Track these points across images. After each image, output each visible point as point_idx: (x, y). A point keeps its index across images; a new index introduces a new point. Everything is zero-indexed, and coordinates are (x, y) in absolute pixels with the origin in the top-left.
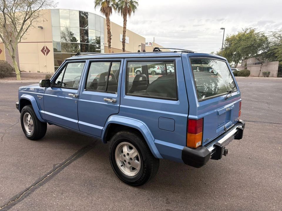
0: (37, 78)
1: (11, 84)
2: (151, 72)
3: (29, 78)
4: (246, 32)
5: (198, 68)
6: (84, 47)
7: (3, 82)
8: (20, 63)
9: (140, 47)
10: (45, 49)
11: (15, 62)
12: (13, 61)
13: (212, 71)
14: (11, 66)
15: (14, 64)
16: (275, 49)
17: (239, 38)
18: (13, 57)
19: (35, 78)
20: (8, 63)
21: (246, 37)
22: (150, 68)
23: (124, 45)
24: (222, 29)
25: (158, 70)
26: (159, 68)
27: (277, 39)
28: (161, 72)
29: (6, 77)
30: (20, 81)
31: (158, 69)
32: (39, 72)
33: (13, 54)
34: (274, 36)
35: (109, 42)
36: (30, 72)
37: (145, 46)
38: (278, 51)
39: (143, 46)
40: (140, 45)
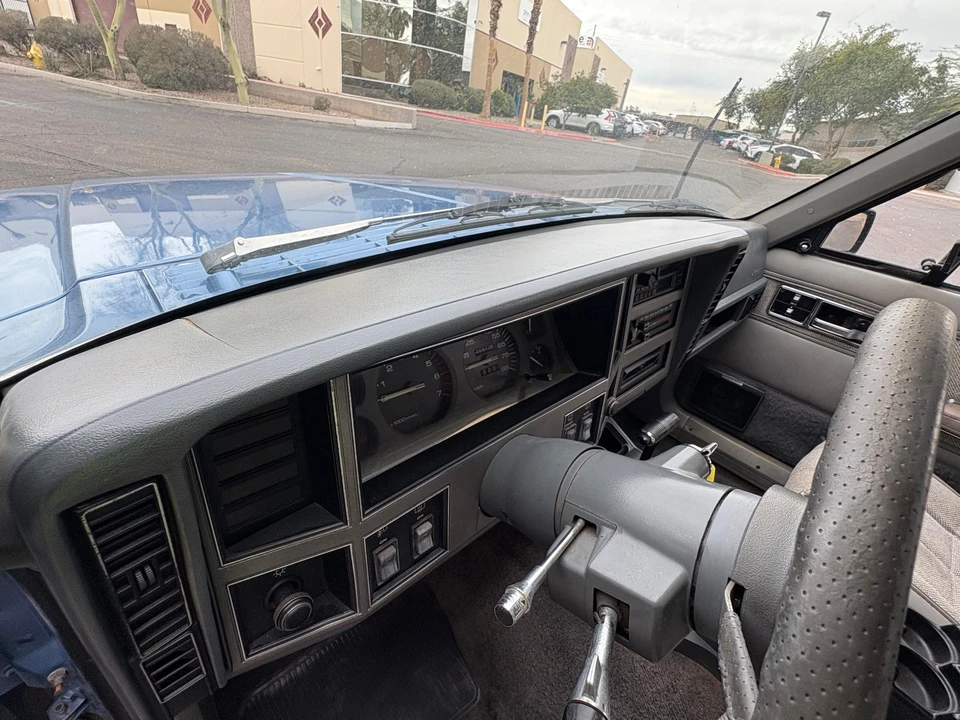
0: (293, 104)
2: (585, 126)
4: (866, 37)
5: (690, 128)
6: (421, 25)
7: (197, 105)
8: (256, 53)
9: (565, 46)
10: (320, 16)
11: (230, 42)
12: (225, 39)
13: (730, 143)
14: (224, 57)
19: (286, 103)
22: (589, 113)
24: (822, 14)
25: (606, 122)
26: (610, 116)
28: (611, 130)
30: (242, 108)
31: (606, 119)
32: (304, 86)
33: (225, 17)
35: (495, 15)
36: (281, 83)
37: (576, 48)
39: (572, 45)
40: (564, 42)
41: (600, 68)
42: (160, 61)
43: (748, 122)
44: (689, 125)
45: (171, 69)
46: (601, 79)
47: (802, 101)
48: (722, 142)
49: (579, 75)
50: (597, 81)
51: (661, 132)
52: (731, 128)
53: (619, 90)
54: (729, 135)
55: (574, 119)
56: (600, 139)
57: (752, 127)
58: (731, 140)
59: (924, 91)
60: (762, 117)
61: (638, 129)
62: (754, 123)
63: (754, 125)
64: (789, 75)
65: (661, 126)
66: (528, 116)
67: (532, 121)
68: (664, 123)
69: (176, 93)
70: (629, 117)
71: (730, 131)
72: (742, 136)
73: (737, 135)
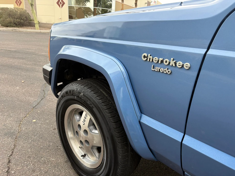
1: (31, 33)
3: (46, 29)
7: (22, 31)
9: (146, 4)
11: (33, 10)
12: (32, 9)
14: (30, 16)
15: (32, 13)
18: (32, 5)
20: (27, 12)
29: (25, 26)
30: (39, 31)
33: (32, 2)
37: (150, 4)
40: (146, 3)
42: (9, 18)
45: (12, 20)
69: (14, 28)
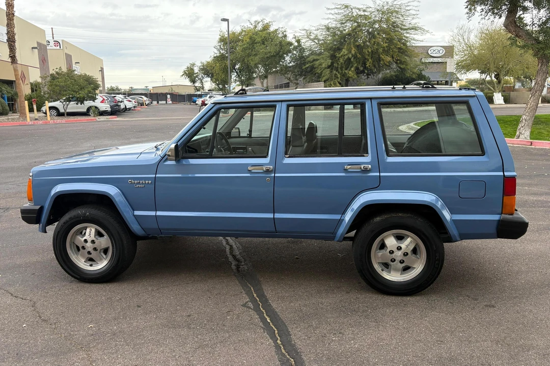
2: (85, 110)
4: (256, 27)
9: (36, 50)
16: (314, 60)
17: (251, 38)
21: (261, 37)
22: (86, 100)
23: (12, 48)
24: (224, 20)
25: (103, 105)
26: (104, 99)
27: (313, 43)
28: (109, 109)
31: (102, 102)
34: (308, 37)
38: (321, 65)
39: (41, 49)
41: (74, 62)
43: (208, 84)
44: (167, 94)
46: (79, 70)
47: (237, 67)
48: (197, 102)
49: (57, 70)
50: (76, 73)
51: (147, 102)
52: (198, 90)
53: (97, 76)
54: (200, 96)
55: (73, 107)
56: (103, 118)
57: (213, 87)
58: (202, 99)
59: (295, 52)
60: (217, 80)
61: (129, 105)
62: (214, 84)
63: (214, 86)
64: (222, 52)
65: (145, 98)
66: (31, 110)
67: (36, 114)
68: (146, 95)
70: (119, 97)
71: (199, 93)
72: (209, 96)
73: (206, 95)
